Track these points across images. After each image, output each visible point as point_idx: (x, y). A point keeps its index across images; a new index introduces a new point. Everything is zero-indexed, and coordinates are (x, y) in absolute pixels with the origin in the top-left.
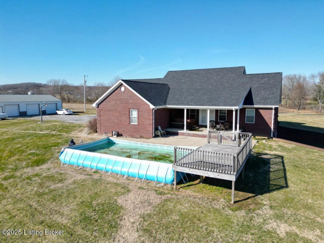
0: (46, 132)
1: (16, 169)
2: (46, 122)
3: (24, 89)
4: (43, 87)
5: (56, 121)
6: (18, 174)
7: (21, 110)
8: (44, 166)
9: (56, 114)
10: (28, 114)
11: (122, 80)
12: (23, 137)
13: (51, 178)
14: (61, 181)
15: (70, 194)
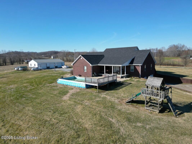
0: (56, 75)
1: (45, 84)
2: (57, 71)
3: (49, 55)
4: (59, 53)
5: (60, 71)
6: (45, 85)
7: (47, 66)
8: (53, 84)
9: (62, 68)
10: (50, 68)
11: (81, 55)
12: (48, 76)
13: (54, 86)
14: (56, 87)
15: (58, 89)
